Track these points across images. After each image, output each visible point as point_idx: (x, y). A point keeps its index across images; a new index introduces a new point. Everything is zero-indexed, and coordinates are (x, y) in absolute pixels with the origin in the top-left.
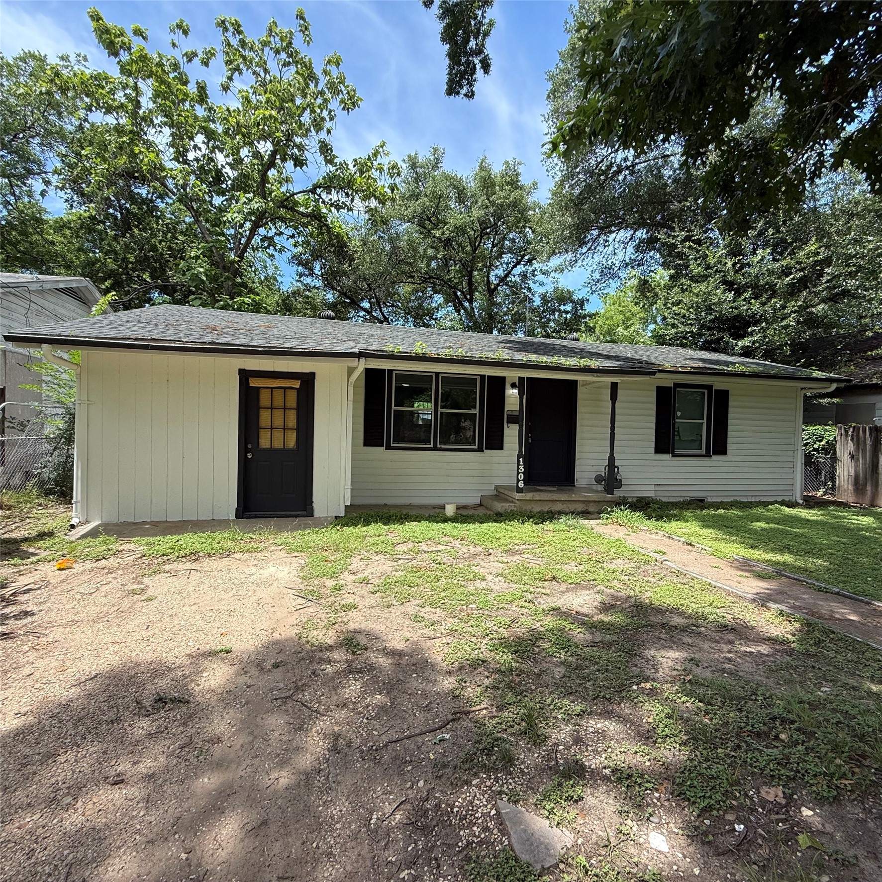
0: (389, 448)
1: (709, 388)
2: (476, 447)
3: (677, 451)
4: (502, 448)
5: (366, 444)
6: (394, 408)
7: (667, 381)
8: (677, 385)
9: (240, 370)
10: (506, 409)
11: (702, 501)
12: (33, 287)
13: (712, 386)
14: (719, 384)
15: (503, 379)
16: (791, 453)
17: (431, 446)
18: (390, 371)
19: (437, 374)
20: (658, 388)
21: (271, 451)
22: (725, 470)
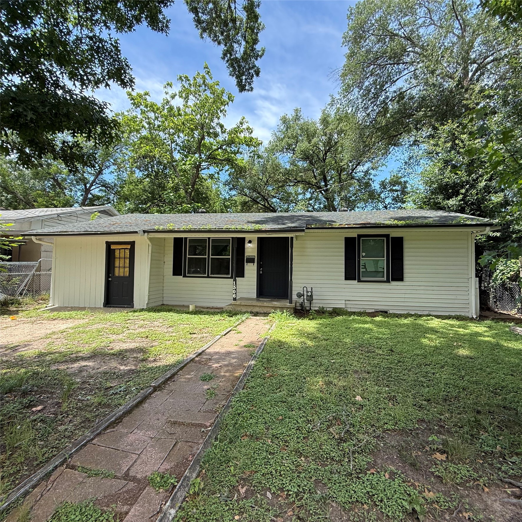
0: (185, 276)
1: (387, 236)
2: (230, 276)
3: (362, 279)
4: (244, 277)
5: (174, 275)
6: (188, 256)
7: (353, 234)
8: (360, 236)
9: (106, 242)
10: (246, 255)
11: (386, 312)
12: (80, 212)
13: (389, 235)
14: (395, 233)
15: (244, 238)
16: (466, 280)
17: (206, 275)
18: (186, 238)
19: (209, 238)
20: (346, 238)
21: (119, 277)
22: (403, 291)
